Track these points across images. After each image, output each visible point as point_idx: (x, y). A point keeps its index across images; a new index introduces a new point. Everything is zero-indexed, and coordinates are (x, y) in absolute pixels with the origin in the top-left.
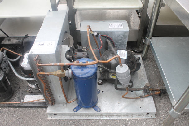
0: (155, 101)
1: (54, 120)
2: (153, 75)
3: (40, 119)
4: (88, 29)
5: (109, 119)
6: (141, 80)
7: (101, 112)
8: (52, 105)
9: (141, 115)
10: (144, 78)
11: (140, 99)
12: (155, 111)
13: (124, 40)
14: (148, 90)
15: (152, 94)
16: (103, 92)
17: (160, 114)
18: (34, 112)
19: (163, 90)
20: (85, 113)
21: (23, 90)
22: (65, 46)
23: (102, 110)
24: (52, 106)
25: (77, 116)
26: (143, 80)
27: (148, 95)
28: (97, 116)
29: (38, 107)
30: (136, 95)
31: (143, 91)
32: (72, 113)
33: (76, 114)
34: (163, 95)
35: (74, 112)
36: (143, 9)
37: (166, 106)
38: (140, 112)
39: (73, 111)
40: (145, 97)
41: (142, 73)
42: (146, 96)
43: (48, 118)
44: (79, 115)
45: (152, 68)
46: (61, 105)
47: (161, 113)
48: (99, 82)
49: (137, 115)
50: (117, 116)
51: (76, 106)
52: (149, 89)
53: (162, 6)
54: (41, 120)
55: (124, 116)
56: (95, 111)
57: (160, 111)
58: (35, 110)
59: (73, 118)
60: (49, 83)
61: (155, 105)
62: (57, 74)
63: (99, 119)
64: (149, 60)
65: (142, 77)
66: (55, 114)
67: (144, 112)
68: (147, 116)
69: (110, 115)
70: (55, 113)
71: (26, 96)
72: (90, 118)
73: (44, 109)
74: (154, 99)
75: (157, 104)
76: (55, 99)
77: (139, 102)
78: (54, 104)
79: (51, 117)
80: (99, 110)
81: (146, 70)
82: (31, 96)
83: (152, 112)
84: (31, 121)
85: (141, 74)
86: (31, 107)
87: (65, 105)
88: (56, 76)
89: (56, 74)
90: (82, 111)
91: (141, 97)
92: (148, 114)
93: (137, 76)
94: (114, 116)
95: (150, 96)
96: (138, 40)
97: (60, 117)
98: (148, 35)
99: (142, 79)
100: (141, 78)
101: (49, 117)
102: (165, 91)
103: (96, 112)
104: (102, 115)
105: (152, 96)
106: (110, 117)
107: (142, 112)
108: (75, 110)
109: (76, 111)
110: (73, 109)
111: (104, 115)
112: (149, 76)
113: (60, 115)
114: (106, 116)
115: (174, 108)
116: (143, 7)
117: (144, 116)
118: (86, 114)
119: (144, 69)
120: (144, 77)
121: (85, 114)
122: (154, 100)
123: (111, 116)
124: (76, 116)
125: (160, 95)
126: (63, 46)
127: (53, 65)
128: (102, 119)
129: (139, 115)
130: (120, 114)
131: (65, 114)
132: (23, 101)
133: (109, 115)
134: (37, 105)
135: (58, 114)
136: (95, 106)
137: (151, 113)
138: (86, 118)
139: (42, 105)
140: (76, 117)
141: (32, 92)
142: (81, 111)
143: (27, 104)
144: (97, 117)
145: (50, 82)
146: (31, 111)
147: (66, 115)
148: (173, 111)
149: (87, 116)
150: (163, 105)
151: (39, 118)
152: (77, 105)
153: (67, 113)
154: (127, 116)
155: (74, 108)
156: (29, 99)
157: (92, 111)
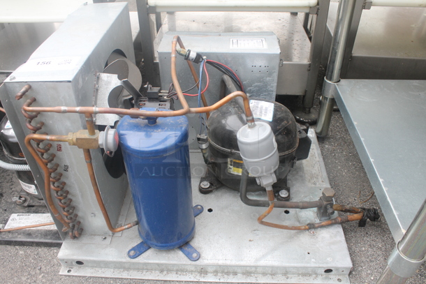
0: (348, 240)
1: (76, 279)
2: (343, 176)
3: (40, 274)
4: (174, 42)
5: (221, 281)
6: (313, 185)
7: (200, 260)
8: (74, 237)
9: (310, 275)
10: (320, 180)
11: (307, 232)
12: (348, 263)
13: (268, 79)
14: (329, 206)
15: (339, 219)
16: (210, 210)
17: (364, 274)
18: (27, 256)
19: (369, 210)
20: (157, 262)
21: (9, 200)
22: (108, 77)
23: (203, 255)
24: (75, 241)
25: (138, 270)
26: (318, 185)
27: (330, 222)
28: (192, 271)
29: (39, 244)
30: (299, 221)
31: (315, 209)
32: (124, 260)
33: (134, 263)
34: (370, 226)
35: (128, 259)
36: (318, 9)
37: (380, 253)
38: (309, 265)
39: (126, 255)
40: (322, 227)
41: (316, 168)
42: (323, 223)
43: (60, 273)
44: (143, 269)
45: (343, 159)
46: (98, 239)
47: (365, 271)
48: (203, 187)
49: (299, 274)
50: (243, 274)
51: (135, 244)
52: (332, 205)
53: (364, 7)
54: (40, 277)
55: (264, 274)
56: (186, 258)
57: (362, 264)
58: (29, 250)
59: (125, 275)
60: (64, 173)
61: (350, 249)
62: (77, 139)
63: (195, 280)
64: (334, 142)
65: (315, 180)
66: (79, 263)
67: (317, 266)
68: (326, 278)
69: (226, 271)
70: (80, 258)
71: (14, 216)
72: (172, 277)
73: (54, 250)
74: (345, 234)
75: (354, 247)
76: (81, 221)
77: (305, 238)
78: (80, 234)
79: (69, 271)
80: (195, 255)
81: (326, 165)
82: (27, 217)
83: (339, 265)
84: (15, 278)
85: (314, 172)
86: (21, 242)
87: (109, 239)
88: (74, 144)
89: (75, 140)
90: (151, 257)
91: (311, 227)
92: (328, 271)
93: (301, 176)
94: (235, 274)
95: (336, 226)
96: (306, 91)
97: (92, 270)
98: (330, 73)
99: (315, 184)
100: (313, 181)
101: (63, 271)
102: (375, 213)
103: (188, 260)
104: (203, 271)
105: (340, 226)
106: (226, 276)
107: (313, 265)
108: (132, 253)
109: (134, 257)
110: (128, 250)
111: (210, 269)
112: (334, 177)
113: (92, 267)
114: (216, 273)
115: (400, 249)
116: (318, 4)
117: (320, 277)
118: (162, 264)
119: (322, 159)
120: (319, 177)
121: (158, 264)
122: (346, 238)
123: (228, 273)
124: (134, 269)
125: (362, 223)
126: (104, 76)
127: (65, 112)
128: (202, 280)
129: (304, 275)
130: (253, 269)
131: (106, 264)
132: (3, 227)
133: (223, 272)
134: (37, 237)
135: (87, 261)
136: (187, 243)
137: (337, 269)
138: (162, 277)
139: (51, 238)
140: (135, 272)
141: (30, 207)
142: (149, 256)
143: (10, 235)
144: (192, 276)
145: (66, 168)
146: (21, 252)
147: (108, 268)
148: (399, 257)
149: (165, 272)
150: (370, 251)
151: (38, 271)
152: (138, 241)
153: (111, 260)
154: (273, 274)
155: (130, 247)
156: (19, 221)
157: (177, 258)
